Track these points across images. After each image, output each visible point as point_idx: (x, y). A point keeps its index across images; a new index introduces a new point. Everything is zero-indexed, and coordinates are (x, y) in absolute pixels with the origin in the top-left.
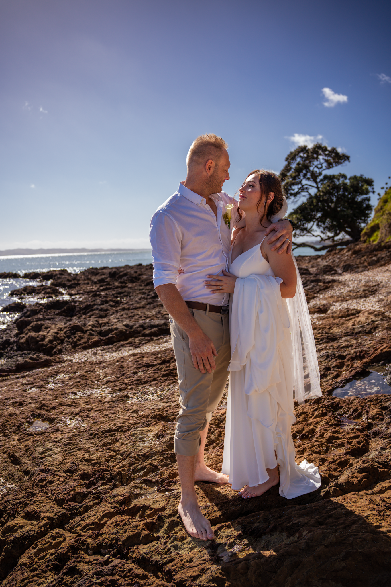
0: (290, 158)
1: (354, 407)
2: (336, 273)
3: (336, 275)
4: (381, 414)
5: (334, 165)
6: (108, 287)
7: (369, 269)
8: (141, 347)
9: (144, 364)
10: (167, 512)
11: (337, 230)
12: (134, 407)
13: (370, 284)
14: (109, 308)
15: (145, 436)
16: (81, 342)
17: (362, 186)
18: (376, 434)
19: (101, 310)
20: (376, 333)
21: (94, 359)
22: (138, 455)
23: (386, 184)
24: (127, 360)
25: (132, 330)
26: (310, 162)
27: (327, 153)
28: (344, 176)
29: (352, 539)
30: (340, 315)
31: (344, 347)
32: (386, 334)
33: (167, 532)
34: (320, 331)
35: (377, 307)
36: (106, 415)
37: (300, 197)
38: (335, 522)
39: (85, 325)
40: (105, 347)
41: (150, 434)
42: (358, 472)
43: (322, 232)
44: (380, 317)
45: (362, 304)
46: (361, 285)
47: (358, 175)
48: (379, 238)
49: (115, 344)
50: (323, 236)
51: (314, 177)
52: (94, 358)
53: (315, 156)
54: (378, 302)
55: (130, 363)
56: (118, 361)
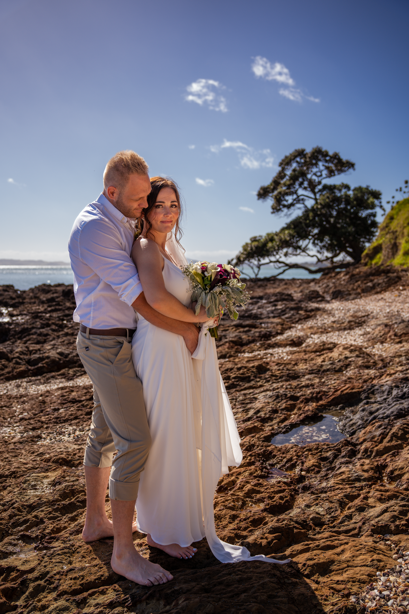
0: (284, 163)
1: (288, 456)
2: (323, 300)
3: (323, 302)
4: (319, 466)
5: (336, 173)
6: (57, 307)
7: (361, 297)
8: (75, 380)
9: (69, 399)
10: (36, 574)
11: (336, 251)
12: (41, 449)
13: (360, 314)
14: (50, 332)
15: (39, 483)
16: (4, 372)
17: (368, 199)
18: (306, 489)
19: (40, 335)
20: (347, 372)
21: (15, 392)
22: (23, 506)
23: (393, 197)
24: (53, 394)
25: (67, 359)
26: (308, 169)
27: (328, 158)
28: (347, 187)
29: (233, 610)
30: (314, 349)
31: (303, 387)
32: (357, 372)
33: (27, 600)
34: (281, 368)
35: (360, 342)
36: (5, 458)
37: (294, 210)
38: (224, 589)
39: (11, 351)
40: (33, 378)
41: (46, 481)
42: (270, 533)
43: (318, 252)
44: (357, 353)
45: (344, 337)
46: (348, 314)
47: (364, 186)
48: (381, 261)
49: (44, 375)
50: (319, 256)
51: (312, 186)
52: (16, 390)
53: (314, 162)
54: (363, 335)
55: (54, 398)
56: (41, 396)
